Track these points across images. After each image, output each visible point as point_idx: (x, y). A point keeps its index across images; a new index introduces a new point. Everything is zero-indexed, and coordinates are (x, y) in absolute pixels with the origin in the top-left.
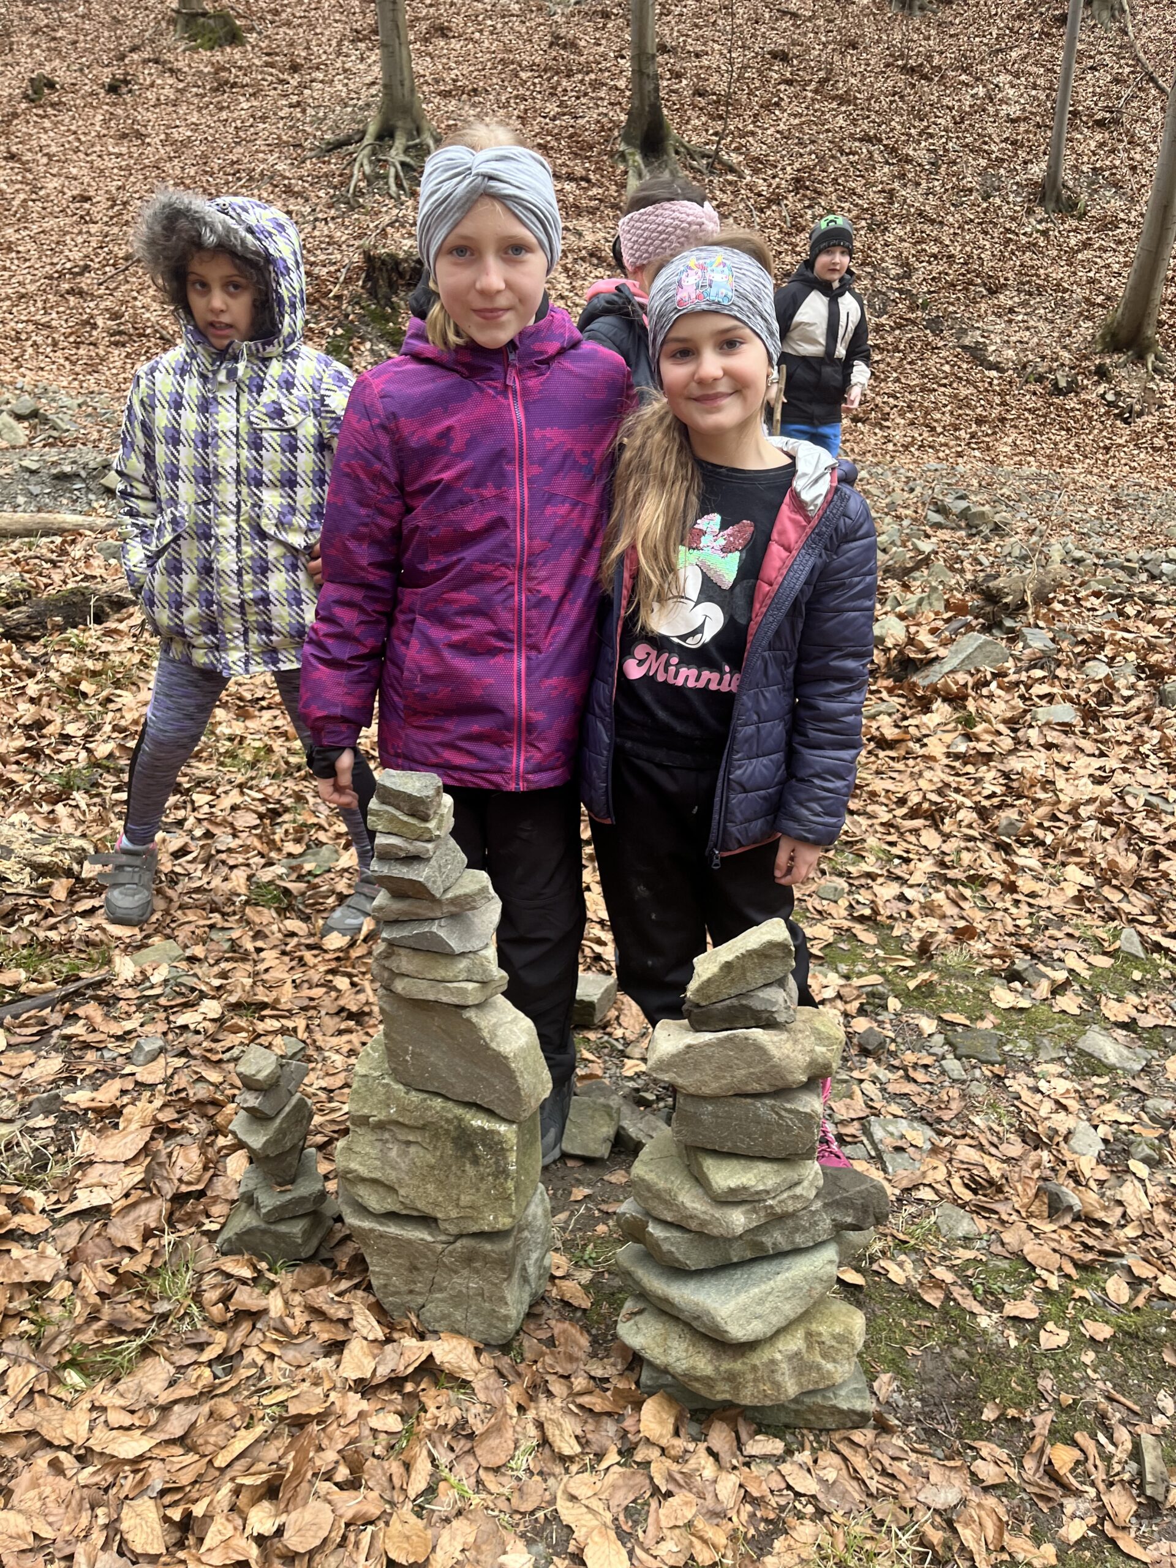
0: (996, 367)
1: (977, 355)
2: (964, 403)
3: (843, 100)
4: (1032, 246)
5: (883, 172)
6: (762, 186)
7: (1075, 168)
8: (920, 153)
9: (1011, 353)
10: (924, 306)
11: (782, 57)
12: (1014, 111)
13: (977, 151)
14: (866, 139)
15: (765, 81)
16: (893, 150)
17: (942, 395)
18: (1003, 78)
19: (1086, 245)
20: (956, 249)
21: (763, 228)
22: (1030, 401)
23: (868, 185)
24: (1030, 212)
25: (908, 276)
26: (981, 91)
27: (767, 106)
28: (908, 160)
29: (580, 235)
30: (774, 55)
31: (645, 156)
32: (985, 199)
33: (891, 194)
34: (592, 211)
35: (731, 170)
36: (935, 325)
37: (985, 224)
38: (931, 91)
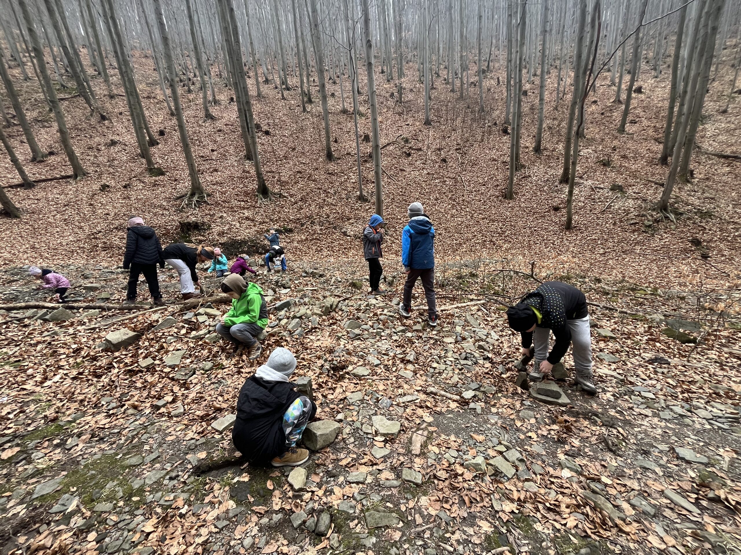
0: (349, 236)
1: (345, 234)
2: (342, 245)
3: (313, 181)
4: (357, 209)
5: (323, 196)
6: (293, 200)
7: (367, 192)
8: (332, 191)
9: (352, 233)
10: (332, 224)
11: (300, 172)
12: (354, 181)
13: (345, 190)
14: (319, 189)
15: (295, 177)
16: (325, 191)
17: (336, 243)
18: (351, 174)
19: (370, 208)
20: (339, 211)
21: (293, 209)
22: (357, 243)
23: (319, 198)
24: (357, 202)
25: (328, 217)
26: (346, 177)
27: (295, 183)
28: (329, 192)
29: (244, 214)
30: (298, 172)
31: (262, 195)
32: (347, 199)
33: (324, 200)
34: (248, 208)
35: (285, 197)
36: (335, 228)
37: (347, 205)
38: (334, 178)
